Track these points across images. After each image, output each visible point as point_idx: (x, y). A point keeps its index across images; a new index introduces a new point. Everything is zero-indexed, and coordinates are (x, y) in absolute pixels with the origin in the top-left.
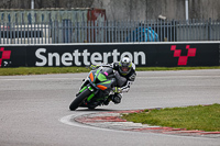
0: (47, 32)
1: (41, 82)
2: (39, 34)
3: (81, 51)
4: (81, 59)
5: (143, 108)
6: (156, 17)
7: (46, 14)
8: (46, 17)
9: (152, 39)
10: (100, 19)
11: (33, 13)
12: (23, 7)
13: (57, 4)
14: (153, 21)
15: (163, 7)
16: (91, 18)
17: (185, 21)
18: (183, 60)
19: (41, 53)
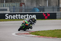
0: (8, 9)
1: (7, 23)
2: (6, 10)
3: (18, 15)
4: (18, 17)
5: (35, 31)
6: (39, 5)
7: (8, 4)
8: (8, 5)
9: (38, 11)
10: (23, 6)
11: (4, 4)
12: (2, 2)
13: (11, 2)
14: (38, 6)
15: (41, 2)
16: (21, 5)
17: (47, 6)
18: (46, 17)
19: (7, 15)
